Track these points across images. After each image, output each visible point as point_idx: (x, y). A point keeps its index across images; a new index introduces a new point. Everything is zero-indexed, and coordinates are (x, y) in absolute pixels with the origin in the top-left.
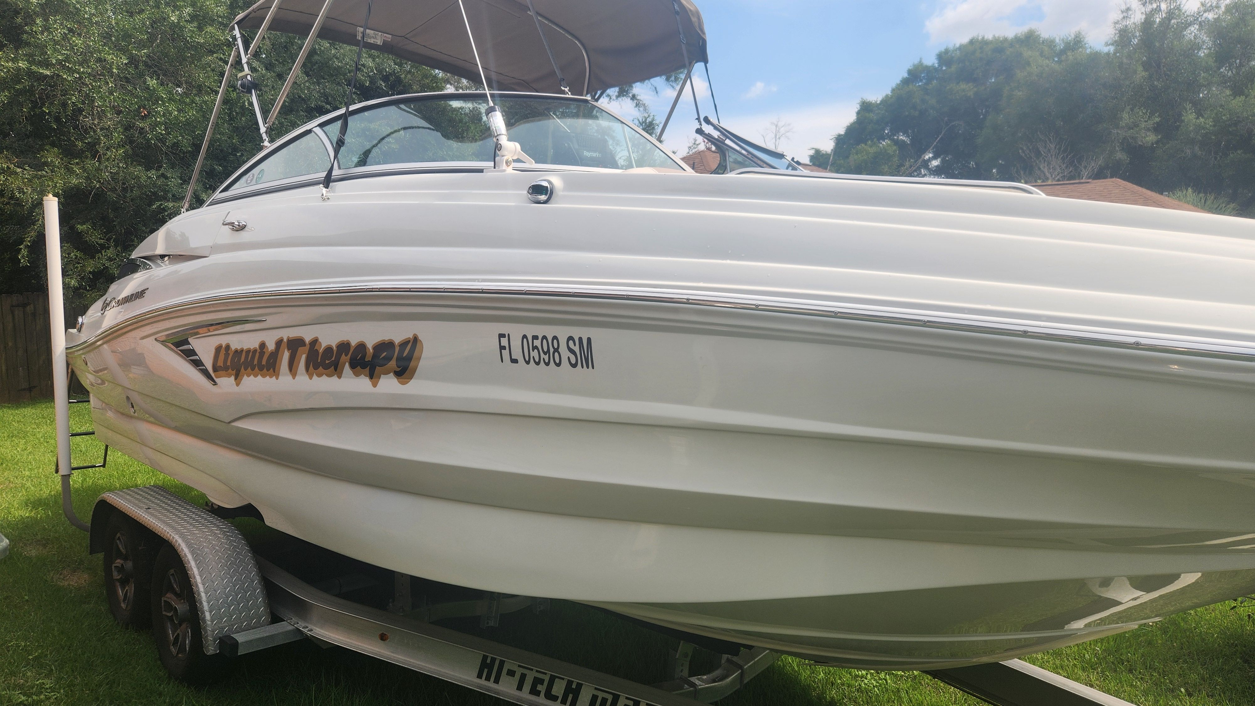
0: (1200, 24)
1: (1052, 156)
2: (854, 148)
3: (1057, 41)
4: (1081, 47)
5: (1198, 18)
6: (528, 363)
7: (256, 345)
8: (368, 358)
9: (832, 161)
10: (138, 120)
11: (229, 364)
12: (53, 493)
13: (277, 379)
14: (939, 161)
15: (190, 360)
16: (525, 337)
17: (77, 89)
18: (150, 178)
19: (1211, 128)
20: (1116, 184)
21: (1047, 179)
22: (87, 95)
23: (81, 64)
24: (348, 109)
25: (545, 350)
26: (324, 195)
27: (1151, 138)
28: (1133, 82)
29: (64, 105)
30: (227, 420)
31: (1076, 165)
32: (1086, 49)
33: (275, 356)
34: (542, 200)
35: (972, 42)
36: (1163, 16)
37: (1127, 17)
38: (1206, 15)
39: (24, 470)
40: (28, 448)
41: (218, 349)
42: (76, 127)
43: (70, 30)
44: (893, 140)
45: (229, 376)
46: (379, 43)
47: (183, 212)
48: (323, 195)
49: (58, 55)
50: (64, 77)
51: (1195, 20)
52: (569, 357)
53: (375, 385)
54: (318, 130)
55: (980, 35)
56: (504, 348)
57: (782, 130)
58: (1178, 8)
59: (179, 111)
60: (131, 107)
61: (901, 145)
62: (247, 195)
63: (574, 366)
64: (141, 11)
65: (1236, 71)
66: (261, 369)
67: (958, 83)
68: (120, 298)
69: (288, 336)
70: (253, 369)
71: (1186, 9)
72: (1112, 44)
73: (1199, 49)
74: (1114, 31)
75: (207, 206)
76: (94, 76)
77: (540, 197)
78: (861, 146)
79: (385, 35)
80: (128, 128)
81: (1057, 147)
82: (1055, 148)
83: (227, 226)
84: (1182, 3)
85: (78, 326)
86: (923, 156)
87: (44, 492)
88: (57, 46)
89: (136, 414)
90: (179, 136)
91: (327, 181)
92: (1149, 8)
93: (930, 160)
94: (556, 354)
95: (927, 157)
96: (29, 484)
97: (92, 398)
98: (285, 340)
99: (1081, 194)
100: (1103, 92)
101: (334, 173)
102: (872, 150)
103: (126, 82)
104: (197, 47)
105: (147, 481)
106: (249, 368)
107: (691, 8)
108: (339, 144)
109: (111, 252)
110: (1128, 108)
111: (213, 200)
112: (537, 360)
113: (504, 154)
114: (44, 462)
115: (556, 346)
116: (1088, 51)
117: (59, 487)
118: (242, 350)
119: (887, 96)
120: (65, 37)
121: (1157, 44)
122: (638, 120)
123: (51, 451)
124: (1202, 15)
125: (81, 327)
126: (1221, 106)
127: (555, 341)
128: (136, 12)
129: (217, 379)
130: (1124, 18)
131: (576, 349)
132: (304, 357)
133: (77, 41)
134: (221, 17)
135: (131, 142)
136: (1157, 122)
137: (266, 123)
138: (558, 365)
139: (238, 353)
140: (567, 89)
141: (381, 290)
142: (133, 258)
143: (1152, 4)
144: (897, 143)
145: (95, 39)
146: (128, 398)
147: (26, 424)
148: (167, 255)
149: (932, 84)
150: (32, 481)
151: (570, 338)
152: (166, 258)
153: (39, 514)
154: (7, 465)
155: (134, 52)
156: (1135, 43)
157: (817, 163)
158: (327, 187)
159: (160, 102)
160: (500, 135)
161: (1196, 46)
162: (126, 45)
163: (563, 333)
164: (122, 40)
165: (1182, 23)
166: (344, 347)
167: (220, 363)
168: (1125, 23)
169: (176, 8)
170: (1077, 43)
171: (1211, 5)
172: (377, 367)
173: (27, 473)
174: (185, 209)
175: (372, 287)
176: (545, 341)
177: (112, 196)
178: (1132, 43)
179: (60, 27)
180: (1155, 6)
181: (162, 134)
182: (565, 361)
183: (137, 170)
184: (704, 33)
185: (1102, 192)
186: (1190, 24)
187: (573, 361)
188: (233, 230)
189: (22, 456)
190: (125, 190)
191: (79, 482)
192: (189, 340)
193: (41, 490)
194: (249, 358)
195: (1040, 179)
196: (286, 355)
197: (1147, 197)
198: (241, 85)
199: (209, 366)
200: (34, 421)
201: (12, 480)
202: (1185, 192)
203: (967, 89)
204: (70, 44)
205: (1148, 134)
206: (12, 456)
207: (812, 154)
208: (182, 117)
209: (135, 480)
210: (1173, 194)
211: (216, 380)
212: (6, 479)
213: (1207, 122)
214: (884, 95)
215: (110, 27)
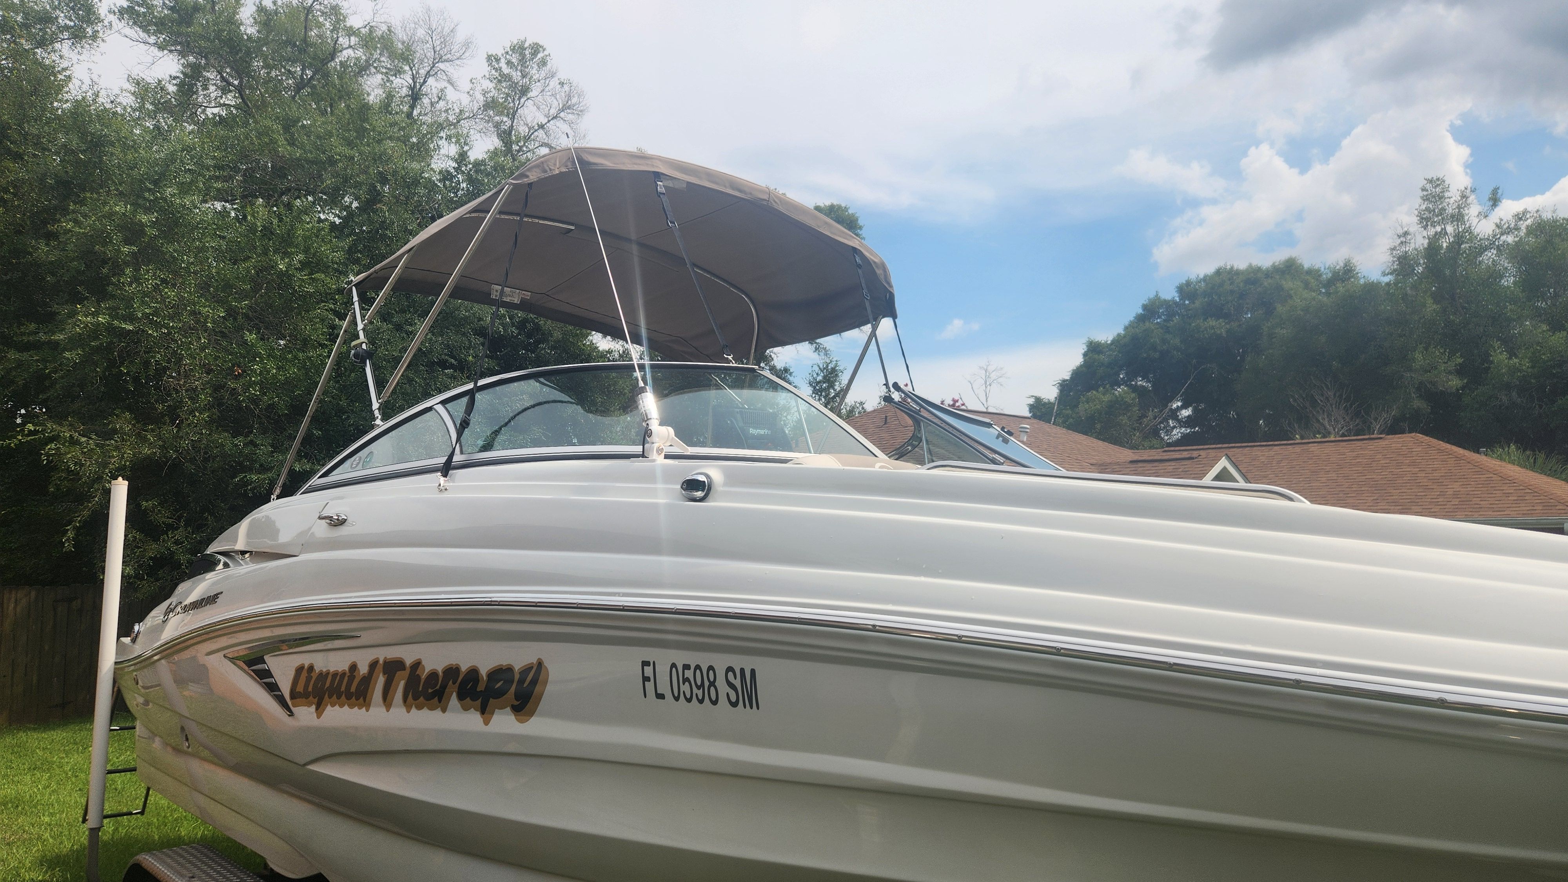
0: (1498, 248)
1: (1331, 405)
2: (1083, 395)
3: (1322, 269)
4: (1352, 277)
5: (1494, 242)
6: (677, 699)
7: (346, 668)
8: (481, 687)
9: (1057, 411)
10: (230, 380)
11: (310, 689)
12: (75, 847)
13: (367, 711)
14: (1190, 411)
15: (264, 683)
16: (674, 665)
17: (164, 346)
18: (236, 445)
19: (1530, 370)
20: (1417, 440)
21: (1329, 433)
22: (175, 352)
23: (171, 318)
24: (476, 383)
25: (699, 683)
26: (442, 485)
27: (1455, 383)
28: (1424, 317)
29: (147, 364)
30: (303, 762)
31: (1363, 416)
32: (1358, 279)
33: (367, 681)
34: (698, 497)
35: (1218, 272)
36: (1451, 241)
37: (1405, 242)
38: (1503, 238)
39: (44, 815)
40: (52, 785)
41: (299, 670)
42: (157, 388)
43: (164, 281)
44: (1130, 386)
45: (309, 705)
46: (515, 302)
47: (273, 499)
48: (440, 485)
49: (146, 309)
50: (150, 332)
51: (1491, 244)
52: (727, 693)
53: (486, 723)
54: (439, 408)
55: (1228, 264)
56: (648, 679)
57: (993, 376)
58: (1469, 230)
59: (279, 368)
60: (223, 366)
61: (1141, 392)
62: (350, 482)
63: (734, 705)
64: (248, 258)
65: (1551, 302)
66: (348, 698)
67: (1205, 320)
68: (188, 602)
69: (386, 658)
70: (339, 698)
71: (1479, 232)
72: (1391, 274)
73: (1502, 277)
74: (1392, 259)
75: (301, 494)
76: (186, 331)
77: (695, 493)
78: (1092, 392)
79: (523, 292)
80: (218, 388)
81: (1337, 395)
82: (1335, 394)
83: (324, 521)
84: (1472, 225)
85: (133, 635)
86: (1170, 404)
87: (65, 847)
88: (146, 299)
89: (190, 750)
90: (274, 396)
91: (446, 469)
92: (1431, 231)
93: (1179, 409)
94: (712, 689)
95: (1175, 406)
96: (47, 835)
97: (138, 724)
98: (381, 661)
99: (1373, 452)
100: (1386, 329)
101: (455, 459)
102: (1107, 398)
103: (222, 337)
104: (305, 297)
105: (193, 831)
106: (335, 695)
107: (876, 260)
108: (463, 426)
109: (179, 534)
110: (1421, 347)
111: (309, 486)
112: (688, 696)
113: (654, 442)
114: (69, 804)
115: (712, 679)
116: (1362, 281)
117: (84, 840)
118: (328, 673)
119: (1119, 335)
120: (156, 288)
121: (1447, 272)
122: (819, 366)
123: (80, 790)
124: (1499, 238)
125: (136, 637)
126: (1538, 343)
127: (711, 672)
128: (241, 260)
129: (296, 708)
130: (1402, 243)
131: (737, 683)
132: (402, 684)
133: (169, 293)
134: (337, 263)
135: (220, 405)
136: (1460, 364)
137: (380, 399)
138: (715, 703)
139: (323, 676)
140: (730, 357)
141: (501, 603)
142: (208, 553)
143: (1434, 226)
144: (1135, 389)
145: (190, 290)
146: (183, 729)
147: (53, 752)
148: (249, 552)
149: (1173, 321)
150: (52, 830)
151: (730, 669)
152: (247, 555)
153: (56, 877)
154: (23, 809)
155: (234, 304)
156: (1419, 271)
157: (1038, 414)
158: (445, 475)
159: (257, 359)
160: (651, 419)
161: (1495, 275)
162: (225, 296)
163: (721, 662)
164: (222, 290)
165: (1476, 248)
166: (452, 672)
167: (300, 688)
168: (1404, 249)
169: (286, 254)
170: (1347, 272)
171: (1509, 227)
172: (491, 699)
173: (47, 819)
174: (275, 495)
175: (490, 600)
176: (698, 671)
177: (190, 468)
178: (1416, 271)
179: (152, 278)
180: (1438, 229)
181: (256, 395)
182: (723, 699)
183: (224, 439)
184: (891, 286)
185: (1400, 450)
186: (1486, 248)
187: (733, 699)
188: (330, 524)
189: (43, 795)
190: (206, 460)
191: (109, 833)
192: (266, 657)
193: (61, 843)
194: (336, 684)
195: (1319, 433)
196: (380, 681)
197: (1459, 456)
198: (354, 355)
199: (286, 691)
200: (63, 748)
201: (27, 828)
202: (1506, 449)
203: (1218, 326)
204: (162, 296)
205: (1450, 377)
206: (31, 796)
207: (1032, 403)
208: (281, 375)
209: (178, 830)
210: (1492, 451)
211: (293, 709)
212: (20, 827)
213: (1522, 363)
214: (1115, 334)
215: (210, 277)
